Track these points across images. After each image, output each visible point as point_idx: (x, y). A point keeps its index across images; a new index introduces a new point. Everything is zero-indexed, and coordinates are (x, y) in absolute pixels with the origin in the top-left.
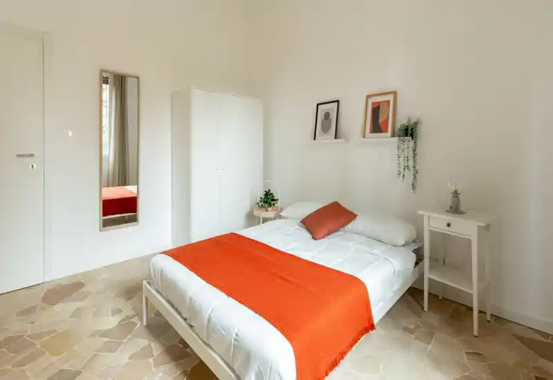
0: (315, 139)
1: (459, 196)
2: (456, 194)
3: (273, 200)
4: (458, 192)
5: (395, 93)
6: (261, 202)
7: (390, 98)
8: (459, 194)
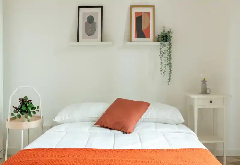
0: (78, 41)
1: (206, 83)
2: (204, 81)
3: (33, 108)
4: (206, 80)
5: (153, 7)
6: (16, 112)
7: (150, 10)
8: (206, 81)
